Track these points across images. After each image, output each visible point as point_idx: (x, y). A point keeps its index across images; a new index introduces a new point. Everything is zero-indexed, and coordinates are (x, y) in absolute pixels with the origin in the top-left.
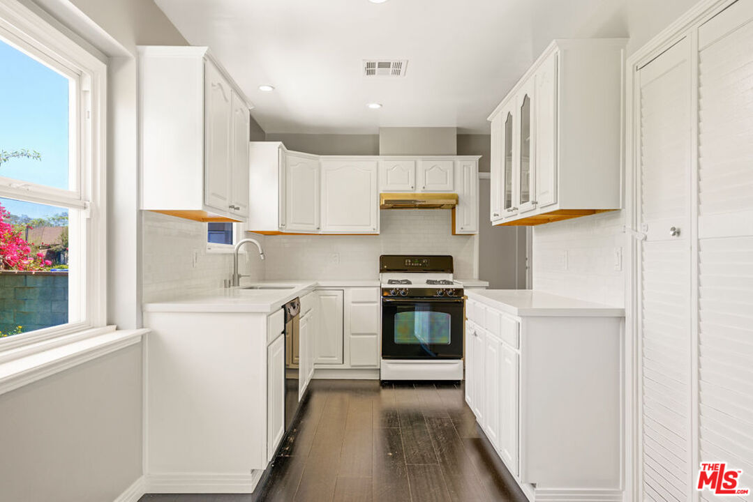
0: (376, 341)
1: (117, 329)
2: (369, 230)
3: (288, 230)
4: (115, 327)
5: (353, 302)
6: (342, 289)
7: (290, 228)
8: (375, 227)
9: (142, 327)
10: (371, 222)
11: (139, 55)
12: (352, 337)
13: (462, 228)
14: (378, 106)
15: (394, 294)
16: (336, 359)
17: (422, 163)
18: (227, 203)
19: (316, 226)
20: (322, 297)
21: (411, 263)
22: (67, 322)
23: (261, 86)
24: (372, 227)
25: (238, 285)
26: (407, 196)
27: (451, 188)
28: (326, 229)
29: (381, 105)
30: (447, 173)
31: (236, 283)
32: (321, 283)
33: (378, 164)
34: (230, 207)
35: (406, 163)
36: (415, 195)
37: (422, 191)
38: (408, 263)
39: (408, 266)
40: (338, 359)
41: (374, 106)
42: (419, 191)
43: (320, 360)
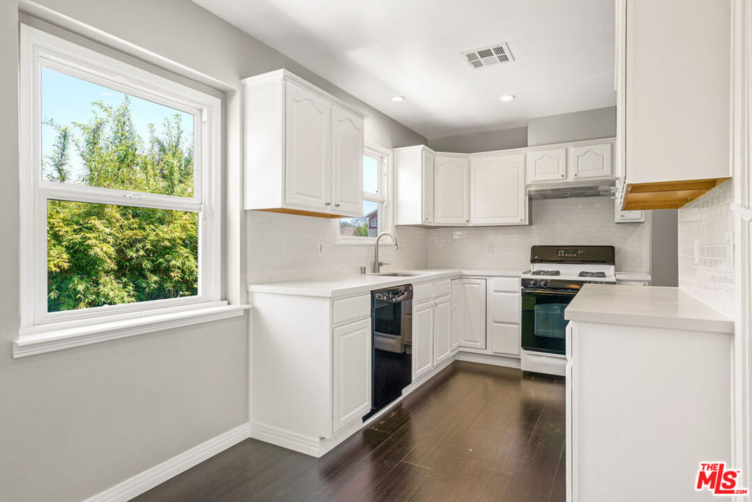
0: (516, 331)
1: (229, 304)
2: (517, 221)
3: (437, 223)
4: (227, 302)
5: (496, 291)
6: (485, 277)
7: (439, 221)
8: (523, 219)
9: (248, 304)
10: (519, 214)
11: (243, 87)
12: (494, 324)
13: (622, 216)
14: (511, 98)
15: (534, 285)
16: (479, 344)
17: (573, 150)
18: (324, 201)
19: (465, 219)
20: (466, 285)
21: (565, 254)
22: (197, 294)
23: (393, 97)
24: (520, 218)
25: (379, 272)
26: (559, 184)
27: (609, 173)
28: (474, 222)
29: (514, 97)
30: (603, 157)
31: (377, 270)
32: (465, 272)
33: (525, 156)
34: (326, 204)
35: (557, 152)
36: (567, 183)
37: (574, 179)
38: (561, 253)
39: (561, 257)
40: (481, 344)
41: (507, 98)
42: (571, 179)
43: (464, 343)
